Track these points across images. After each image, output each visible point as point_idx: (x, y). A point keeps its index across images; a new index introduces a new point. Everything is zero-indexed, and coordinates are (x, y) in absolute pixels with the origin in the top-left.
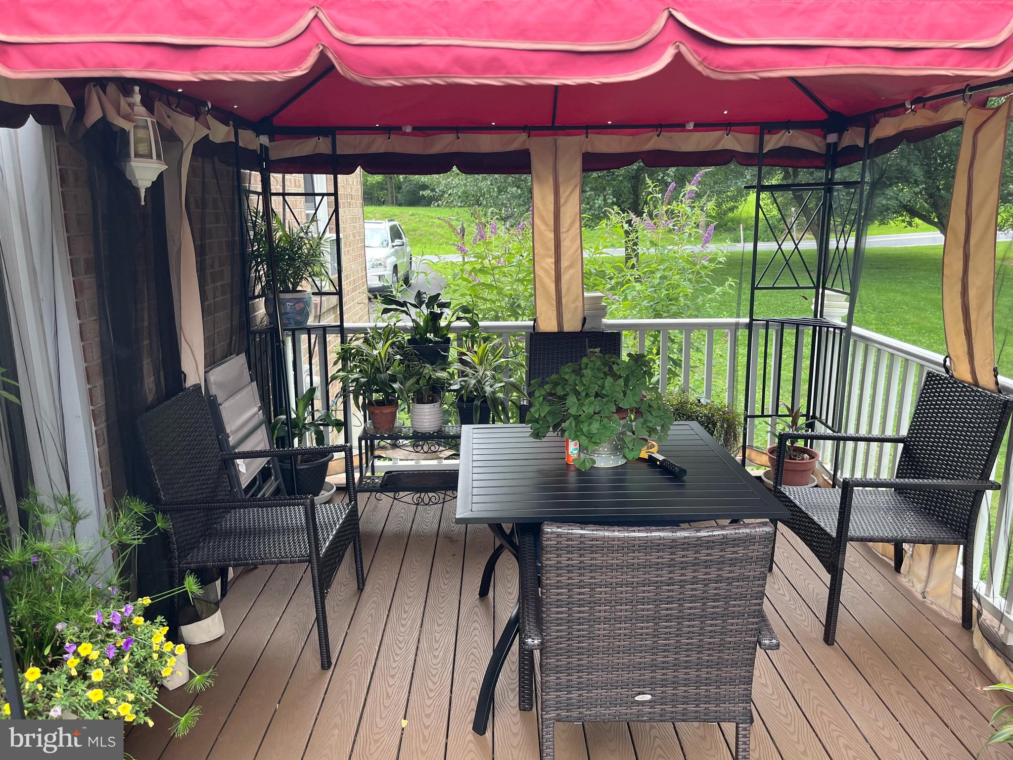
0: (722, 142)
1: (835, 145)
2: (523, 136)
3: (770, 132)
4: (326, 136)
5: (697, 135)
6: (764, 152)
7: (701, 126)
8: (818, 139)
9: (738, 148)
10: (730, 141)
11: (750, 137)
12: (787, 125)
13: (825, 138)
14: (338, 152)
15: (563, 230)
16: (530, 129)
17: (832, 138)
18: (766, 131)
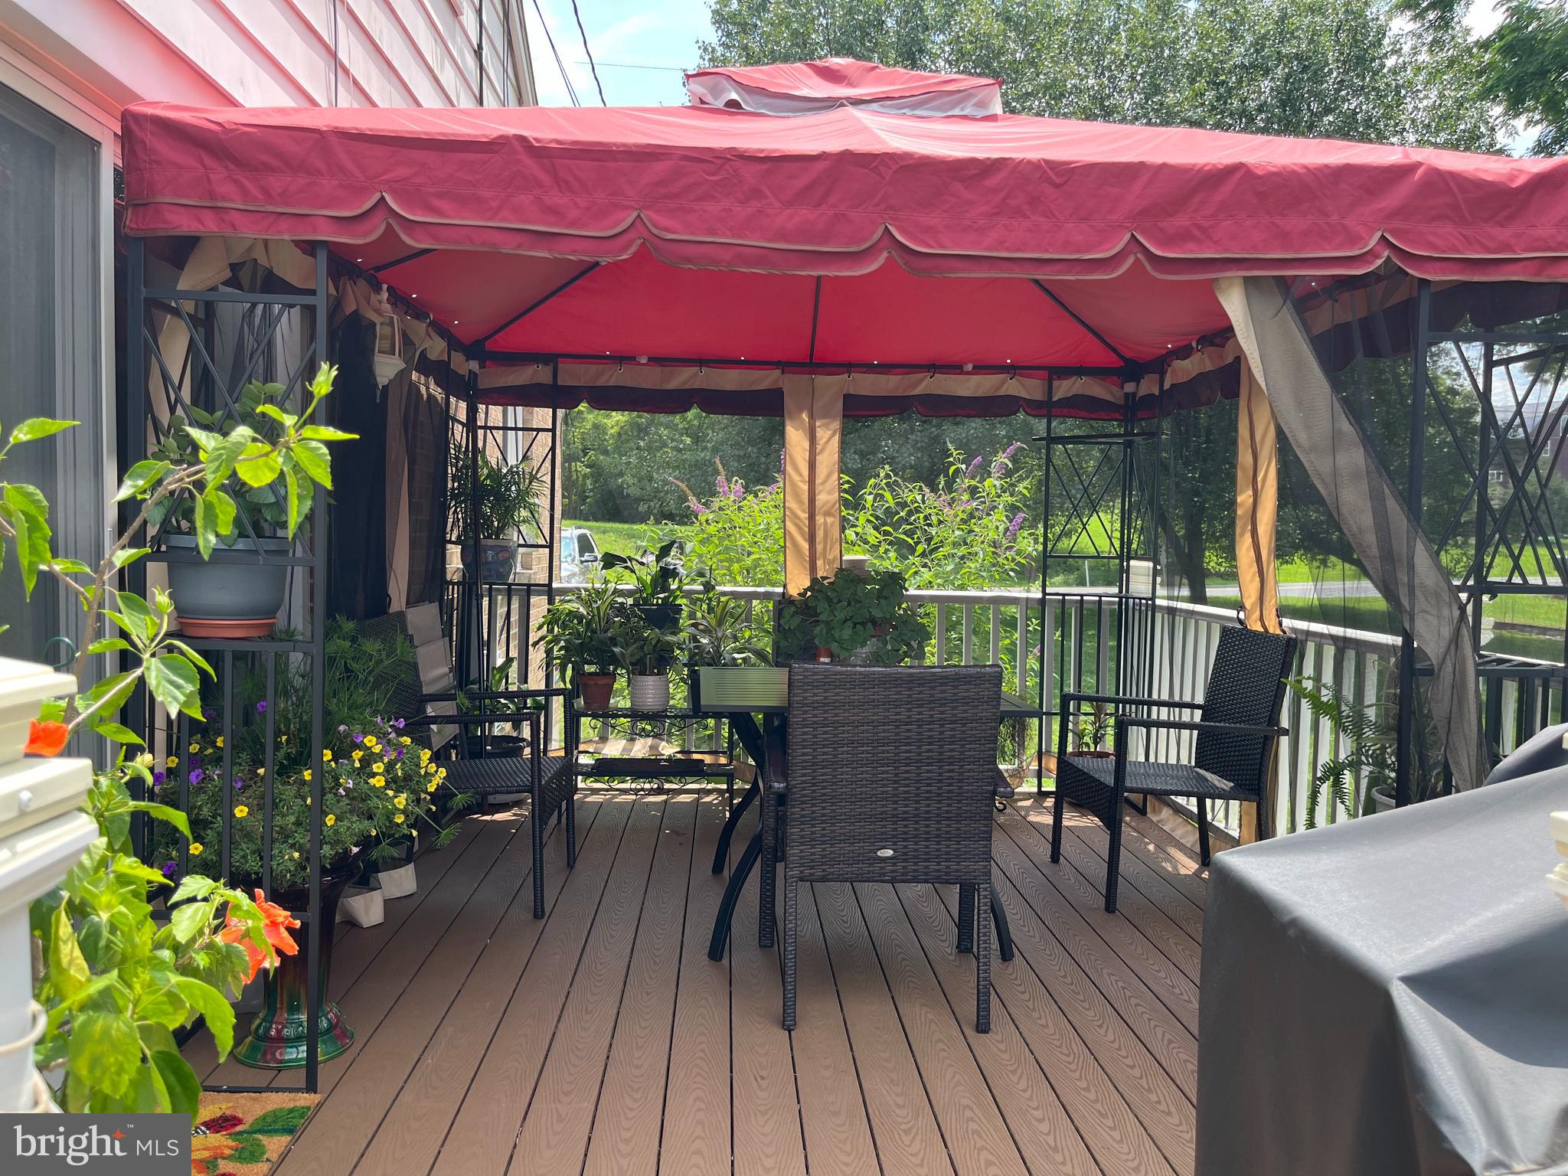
0: (1006, 386)
1: (1134, 394)
2: (777, 373)
3: (1059, 378)
4: (546, 364)
5: (976, 379)
6: (1055, 399)
7: (981, 368)
8: (1115, 389)
9: (1024, 394)
10: (1014, 387)
11: (1036, 383)
12: (1079, 371)
13: (1122, 388)
14: (559, 383)
15: (818, 481)
16: (786, 366)
17: (1130, 387)
18: (1055, 377)
